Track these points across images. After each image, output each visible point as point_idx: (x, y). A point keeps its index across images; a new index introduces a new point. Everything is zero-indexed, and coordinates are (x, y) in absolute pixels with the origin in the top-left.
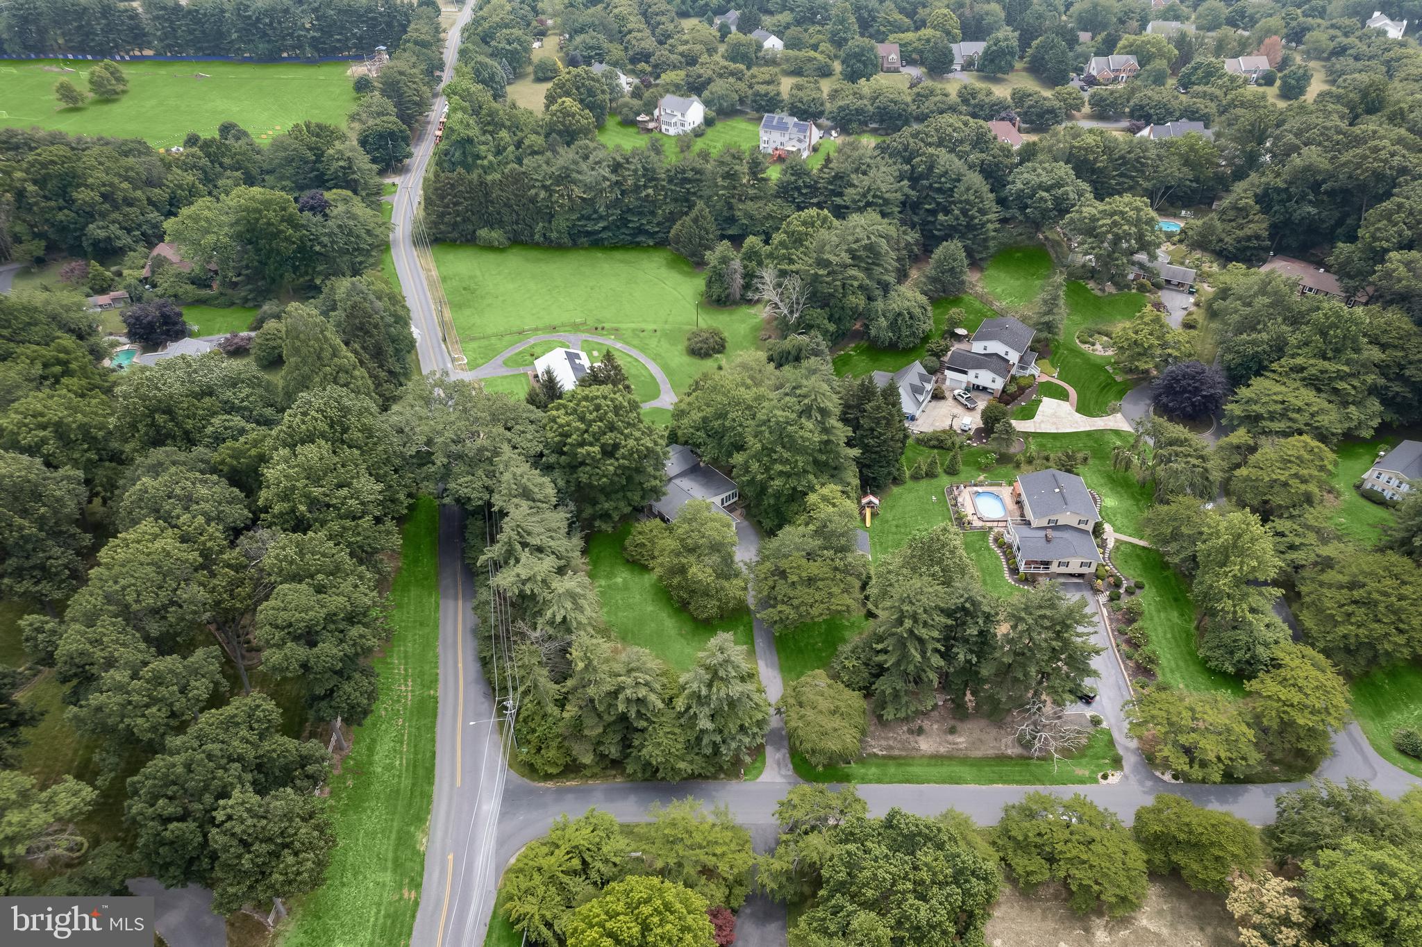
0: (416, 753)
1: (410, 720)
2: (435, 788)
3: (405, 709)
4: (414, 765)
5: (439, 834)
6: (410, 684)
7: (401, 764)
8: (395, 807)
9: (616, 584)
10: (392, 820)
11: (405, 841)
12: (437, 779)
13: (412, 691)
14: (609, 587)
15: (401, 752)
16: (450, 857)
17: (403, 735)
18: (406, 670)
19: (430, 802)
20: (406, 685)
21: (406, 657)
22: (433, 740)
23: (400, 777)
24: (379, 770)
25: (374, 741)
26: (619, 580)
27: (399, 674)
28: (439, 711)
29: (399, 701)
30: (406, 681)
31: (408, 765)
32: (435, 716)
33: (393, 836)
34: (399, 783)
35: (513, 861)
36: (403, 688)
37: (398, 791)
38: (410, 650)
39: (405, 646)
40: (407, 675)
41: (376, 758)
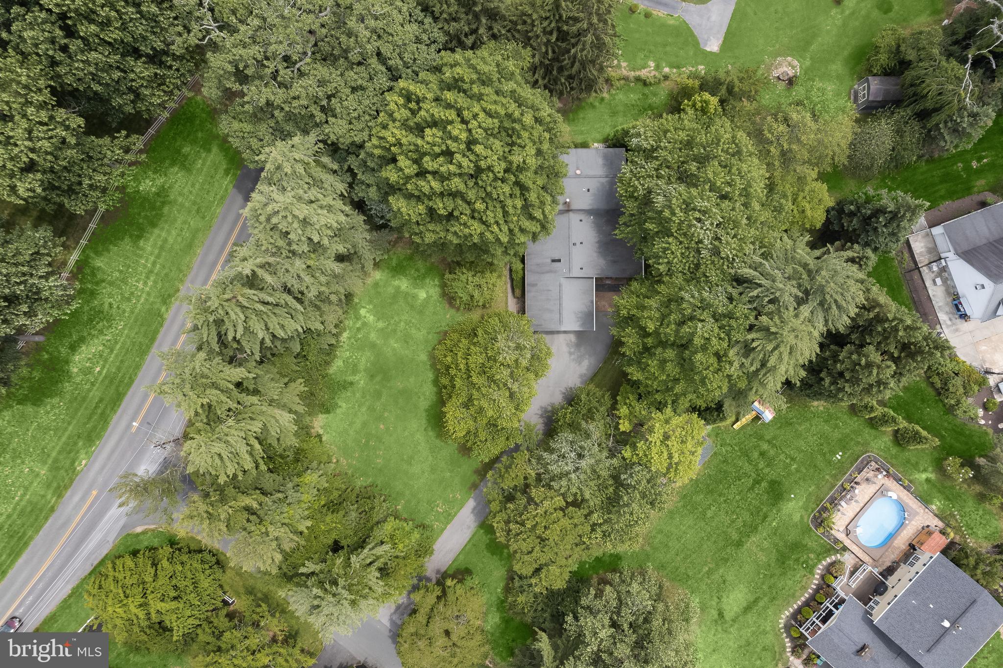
0: (119, 369)
1: (131, 329)
2: (115, 418)
3: (132, 312)
4: (110, 379)
5: (97, 466)
6: (150, 283)
7: (100, 373)
8: (77, 410)
9: (415, 297)
10: (69, 423)
11: (70, 451)
12: (120, 411)
13: (149, 294)
14: (407, 294)
15: (106, 361)
16: (94, 493)
17: (116, 343)
18: (154, 264)
19: (104, 428)
20: (145, 283)
21: (162, 248)
22: (138, 367)
23: (93, 384)
24: (75, 370)
25: (82, 340)
26: (422, 295)
27: (145, 266)
28: (159, 336)
29: (129, 300)
30: (148, 278)
31: (105, 377)
32: (153, 340)
33: (64, 439)
34: (89, 390)
35: (139, 529)
36: (141, 285)
37: (84, 399)
38: (171, 240)
39: (169, 232)
40: (151, 272)
41: (77, 358)
